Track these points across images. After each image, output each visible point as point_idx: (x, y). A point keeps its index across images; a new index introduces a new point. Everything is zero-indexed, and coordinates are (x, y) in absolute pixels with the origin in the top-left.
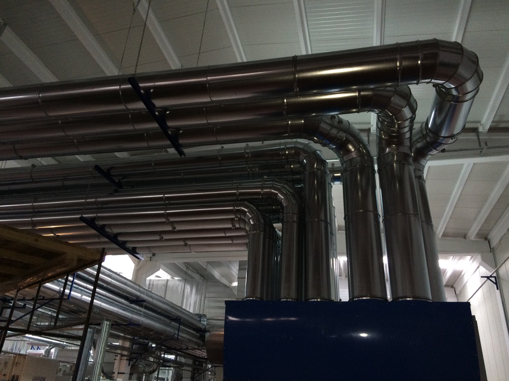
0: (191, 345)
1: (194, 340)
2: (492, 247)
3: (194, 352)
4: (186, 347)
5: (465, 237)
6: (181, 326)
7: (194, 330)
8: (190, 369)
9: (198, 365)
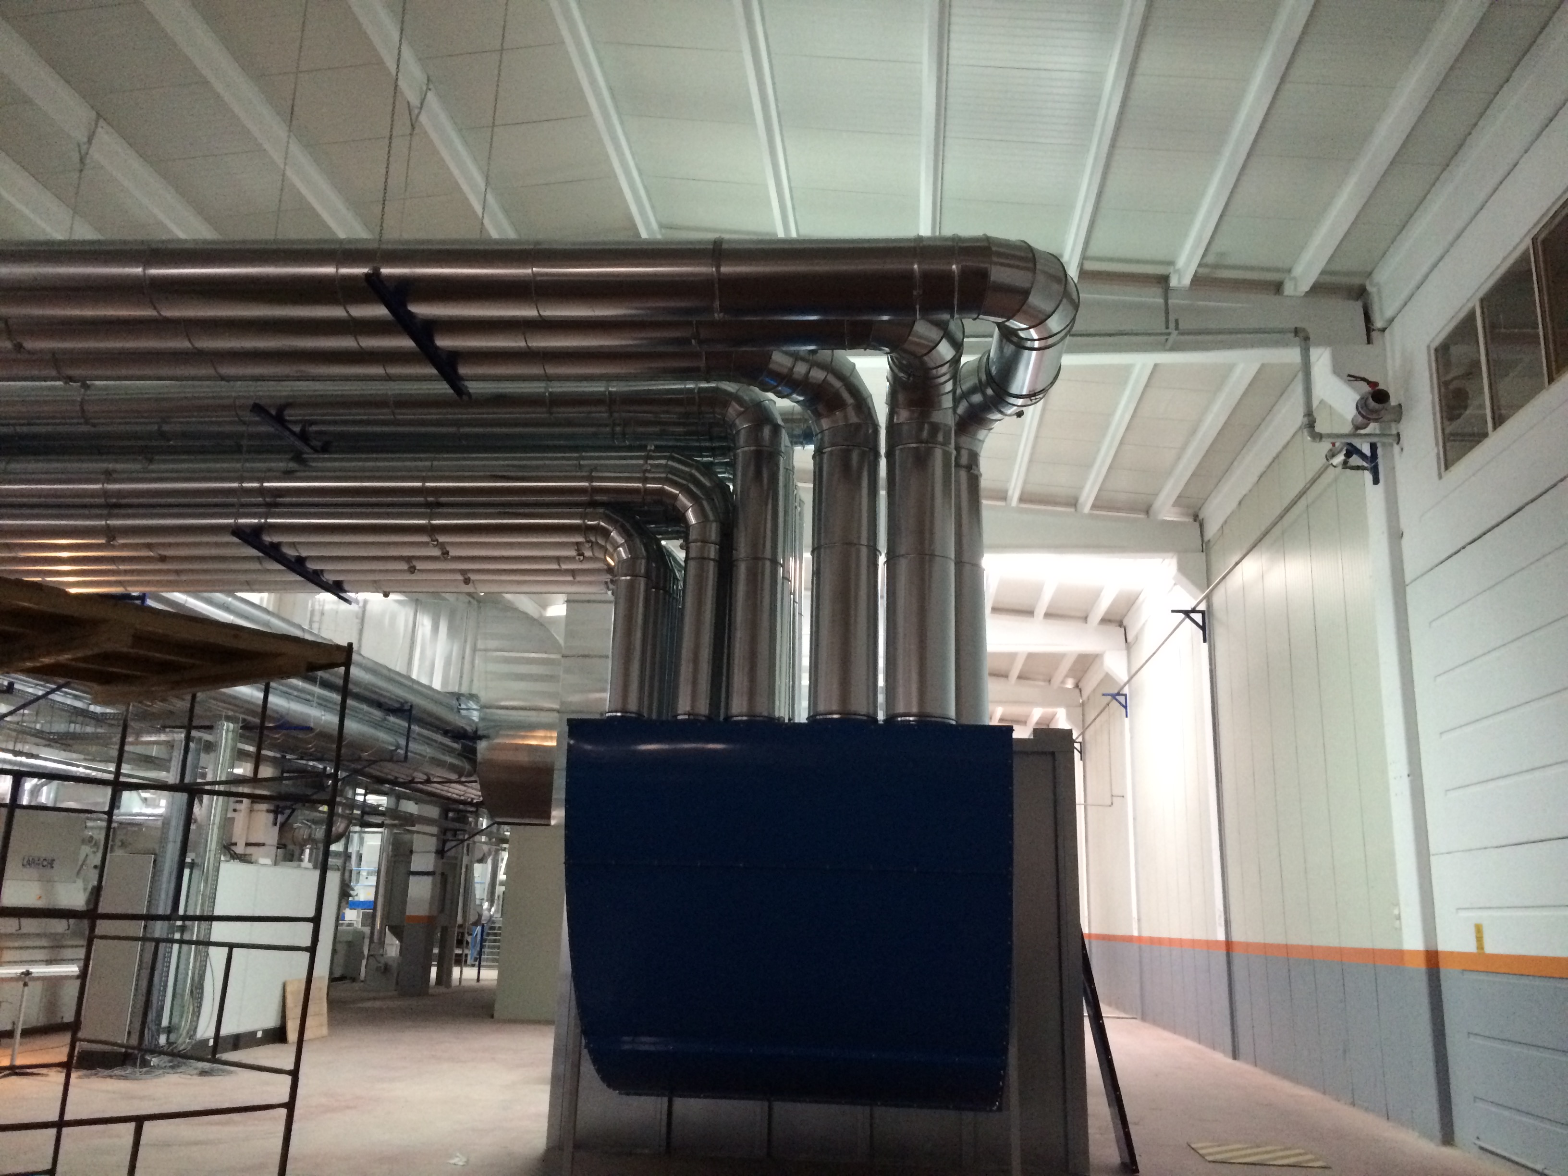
0: (439, 773)
1: (449, 759)
2: (1206, 539)
3: (446, 788)
4: (425, 777)
5: (1147, 512)
6: (412, 727)
7: (446, 733)
8: (434, 830)
9: (453, 820)
